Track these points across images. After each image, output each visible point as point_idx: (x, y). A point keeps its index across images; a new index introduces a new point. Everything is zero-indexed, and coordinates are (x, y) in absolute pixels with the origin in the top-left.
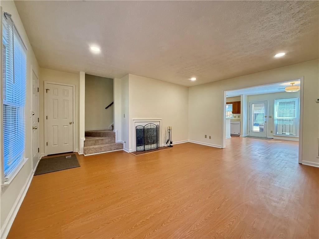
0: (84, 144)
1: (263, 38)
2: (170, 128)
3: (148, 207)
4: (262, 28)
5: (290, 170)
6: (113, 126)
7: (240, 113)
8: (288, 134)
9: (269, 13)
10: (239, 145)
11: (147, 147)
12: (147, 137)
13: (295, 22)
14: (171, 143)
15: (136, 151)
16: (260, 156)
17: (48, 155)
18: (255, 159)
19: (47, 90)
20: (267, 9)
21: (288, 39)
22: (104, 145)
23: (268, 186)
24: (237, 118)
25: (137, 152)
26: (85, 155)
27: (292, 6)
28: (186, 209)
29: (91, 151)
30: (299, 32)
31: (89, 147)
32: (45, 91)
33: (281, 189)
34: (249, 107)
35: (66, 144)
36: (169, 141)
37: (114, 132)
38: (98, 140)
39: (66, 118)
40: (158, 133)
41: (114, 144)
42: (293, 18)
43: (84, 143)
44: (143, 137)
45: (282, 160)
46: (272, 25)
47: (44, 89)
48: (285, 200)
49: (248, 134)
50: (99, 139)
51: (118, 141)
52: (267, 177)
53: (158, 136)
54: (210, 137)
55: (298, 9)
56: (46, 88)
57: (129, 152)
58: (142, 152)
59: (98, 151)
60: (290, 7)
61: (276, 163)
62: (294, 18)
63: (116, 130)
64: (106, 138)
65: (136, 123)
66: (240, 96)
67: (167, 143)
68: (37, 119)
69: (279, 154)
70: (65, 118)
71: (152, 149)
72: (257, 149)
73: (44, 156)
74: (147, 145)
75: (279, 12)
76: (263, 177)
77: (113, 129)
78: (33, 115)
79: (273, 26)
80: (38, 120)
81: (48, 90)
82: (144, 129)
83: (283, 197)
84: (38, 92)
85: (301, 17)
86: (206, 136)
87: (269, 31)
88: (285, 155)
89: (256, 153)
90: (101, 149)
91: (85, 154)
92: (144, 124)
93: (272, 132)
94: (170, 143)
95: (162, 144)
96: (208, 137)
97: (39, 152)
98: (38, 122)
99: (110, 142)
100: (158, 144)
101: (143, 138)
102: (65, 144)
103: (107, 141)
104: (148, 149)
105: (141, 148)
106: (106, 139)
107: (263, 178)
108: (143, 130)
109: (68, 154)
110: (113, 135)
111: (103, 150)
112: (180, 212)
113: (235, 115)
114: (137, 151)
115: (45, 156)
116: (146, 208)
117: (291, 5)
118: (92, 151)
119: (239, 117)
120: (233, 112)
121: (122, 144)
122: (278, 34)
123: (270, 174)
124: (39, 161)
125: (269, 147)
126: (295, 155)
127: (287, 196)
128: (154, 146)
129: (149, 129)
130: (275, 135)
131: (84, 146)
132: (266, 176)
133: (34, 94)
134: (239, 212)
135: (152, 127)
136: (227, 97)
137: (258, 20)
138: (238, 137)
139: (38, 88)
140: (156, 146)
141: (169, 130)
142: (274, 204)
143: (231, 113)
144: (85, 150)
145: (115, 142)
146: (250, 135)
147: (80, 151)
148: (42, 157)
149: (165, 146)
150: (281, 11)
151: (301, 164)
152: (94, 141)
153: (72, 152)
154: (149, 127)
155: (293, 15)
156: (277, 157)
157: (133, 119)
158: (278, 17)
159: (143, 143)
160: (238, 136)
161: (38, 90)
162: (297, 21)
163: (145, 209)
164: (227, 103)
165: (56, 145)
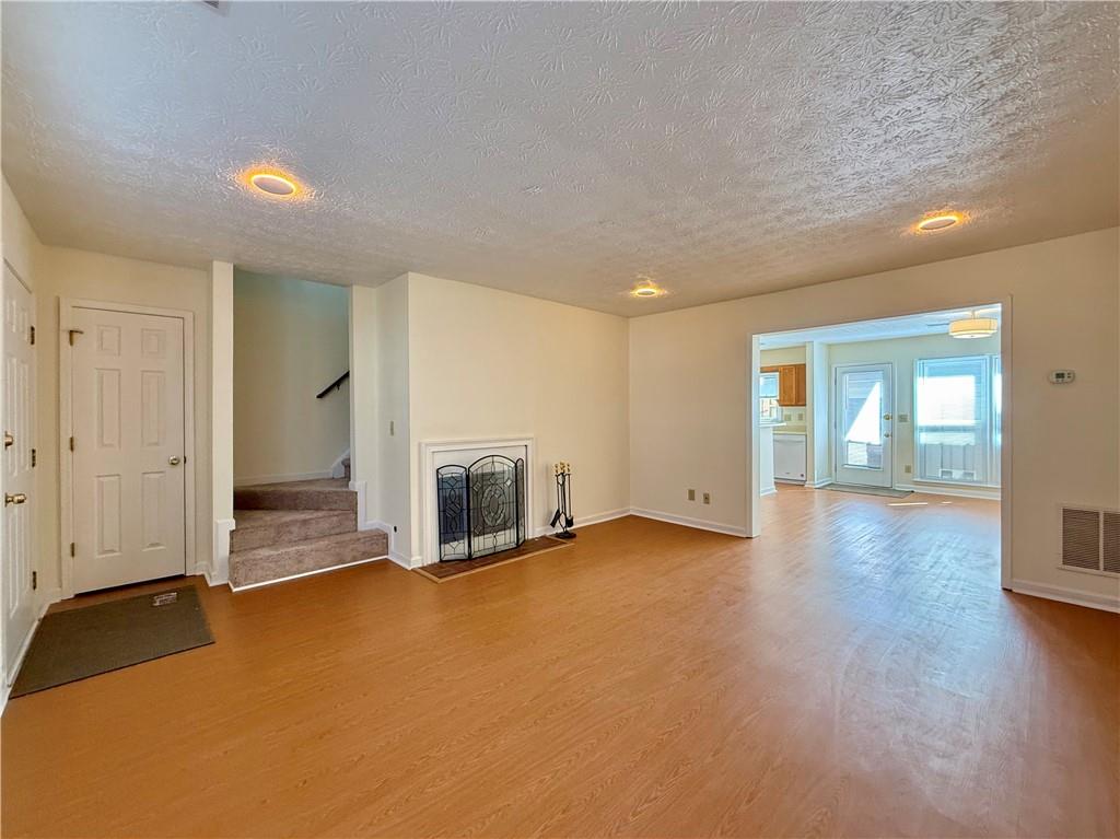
0: (232, 546)
1: (885, 170)
2: (566, 469)
3: (489, 816)
4: (885, 141)
5: (977, 617)
6: (347, 465)
7: (805, 405)
8: (957, 474)
9: (908, 95)
10: (805, 521)
11: (482, 544)
12: (479, 509)
13: (993, 126)
14: (569, 523)
15: (437, 560)
16: (878, 565)
17: (79, 596)
18: (863, 579)
19: (71, 332)
20: (902, 82)
21: (964, 177)
22: (313, 546)
23: (913, 689)
24: (794, 422)
25: (443, 567)
26: (235, 590)
27: (982, 77)
28: (634, 815)
29: (260, 572)
30: (1002, 158)
31: (250, 555)
32: (65, 337)
33: (955, 699)
34: (834, 384)
35: (158, 544)
36: (563, 518)
37: (351, 488)
38: (287, 524)
39: (157, 444)
40: (520, 490)
41: (353, 536)
42: (984, 114)
43: (232, 538)
44: (465, 507)
45: (948, 579)
46: (919, 132)
47: (59, 330)
48: (971, 744)
49: (830, 475)
50: (292, 521)
51: (369, 522)
52: (906, 650)
53: (520, 500)
54: (707, 498)
55: (1003, 89)
56: (66, 325)
57: (410, 569)
58: (462, 565)
59: (287, 568)
60: (975, 81)
61: (931, 591)
62: (988, 116)
63: (357, 484)
64: (320, 514)
65: (437, 456)
66: (805, 347)
67: (553, 524)
68: (29, 455)
69: (937, 554)
70: (150, 445)
71: (498, 549)
72: (867, 537)
73: (58, 601)
74: (481, 538)
75: (941, 93)
76: (893, 654)
77: (347, 477)
78: (8, 444)
79: (920, 137)
80: (34, 457)
81: (75, 336)
82: (468, 476)
83: (964, 734)
84: (32, 343)
85: (1009, 112)
86: (692, 495)
87: (908, 149)
88: (956, 558)
89: (861, 551)
90: (300, 562)
91: (237, 584)
92: (466, 459)
93: (908, 470)
94: (564, 524)
95: (535, 528)
96: (699, 497)
97: (35, 587)
98: (33, 465)
99: (337, 530)
100: (521, 528)
101: (465, 512)
102: (152, 545)
103: (325, 525)
104: (483, 553)
105: (458, 549)
106: (321, 520)
107: (895, 656)
108: (465, 482)
109: (167, 587)
110: (350, 504)
111: (309, 562)
112: (614, 831)
113: (787, 410)
114: (441, 561)
115: (63, 602)
116: (484, 823)
117: (980, 73)
118: (262, 568)
119: (801, 417)
120: (782, 403)
121: (385, 537)
122: (934, 162)
123: (916, 639)
124: (36, 624)
125: (903, 525)
126: (987, 556)
127: (978, 726)
128: (505, 539)
129: (487, 474)
130: (918, 480)
131: (231, 552)
132: (904, 645)
133: (12, 356)
134: (824, 810)
135: (498, 468)
136: (762, 348)
137: (873, 115)
138: (800, 490)
139: (33, 329)
140: (514, 539)
141: (560, 477)
142: (936, 763)
143: (775, 403)
144: (233, 568)
145: (356, 530)
146: (841, 481)
147: (213, 574)
148: (52, 606)
149: (548, 534)
150: (949, 91)
151: (1010, 591)
152: (272, 530)
153: (182, 577)
154: (487, 470)
155: (986, 105)
156: (932, 567)
157: (428, 440)
158: (937, 108)
159: (466, 529)
160: (801, 484)
161: (33, 336)
162: (997, 123)
163: (479, 826)
164: (763, 370)
165: (113, 551)
